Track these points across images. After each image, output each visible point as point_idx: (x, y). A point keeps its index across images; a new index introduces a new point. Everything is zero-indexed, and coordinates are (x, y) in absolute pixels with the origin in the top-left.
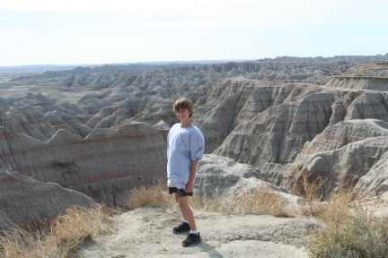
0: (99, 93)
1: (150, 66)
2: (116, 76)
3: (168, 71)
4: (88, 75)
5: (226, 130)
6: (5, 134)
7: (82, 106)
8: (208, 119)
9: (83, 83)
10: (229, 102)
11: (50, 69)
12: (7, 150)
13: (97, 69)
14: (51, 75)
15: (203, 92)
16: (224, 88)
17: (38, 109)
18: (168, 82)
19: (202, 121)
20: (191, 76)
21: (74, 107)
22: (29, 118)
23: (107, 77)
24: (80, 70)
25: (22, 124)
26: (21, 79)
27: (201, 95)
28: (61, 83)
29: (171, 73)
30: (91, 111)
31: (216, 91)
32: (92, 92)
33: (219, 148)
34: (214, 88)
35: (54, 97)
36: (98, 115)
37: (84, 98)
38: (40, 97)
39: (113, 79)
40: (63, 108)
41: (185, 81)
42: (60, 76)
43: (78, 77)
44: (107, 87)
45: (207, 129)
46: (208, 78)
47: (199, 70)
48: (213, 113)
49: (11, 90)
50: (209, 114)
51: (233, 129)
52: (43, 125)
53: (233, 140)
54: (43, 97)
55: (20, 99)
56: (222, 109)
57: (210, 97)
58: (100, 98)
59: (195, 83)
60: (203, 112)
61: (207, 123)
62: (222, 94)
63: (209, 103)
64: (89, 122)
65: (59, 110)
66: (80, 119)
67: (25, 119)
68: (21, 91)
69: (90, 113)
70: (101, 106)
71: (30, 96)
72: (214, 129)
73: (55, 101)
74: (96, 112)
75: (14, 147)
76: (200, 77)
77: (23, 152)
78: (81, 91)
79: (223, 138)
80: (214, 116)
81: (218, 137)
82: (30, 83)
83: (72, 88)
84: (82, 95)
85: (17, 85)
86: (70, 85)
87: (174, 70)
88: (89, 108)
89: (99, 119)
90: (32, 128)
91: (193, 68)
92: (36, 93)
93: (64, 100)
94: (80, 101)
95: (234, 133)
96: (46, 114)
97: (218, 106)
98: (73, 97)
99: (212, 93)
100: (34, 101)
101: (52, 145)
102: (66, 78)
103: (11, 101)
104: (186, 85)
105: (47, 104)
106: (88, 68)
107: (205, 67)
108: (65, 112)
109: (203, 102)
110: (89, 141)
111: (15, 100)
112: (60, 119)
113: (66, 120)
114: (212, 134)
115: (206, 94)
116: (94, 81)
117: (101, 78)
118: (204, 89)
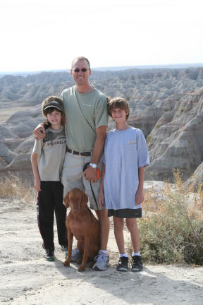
1: (102, 73)
3: (125, 79)
4: (20, 86)
7: (10, 127)
8: (175, 142)
9: (12, 97)
13: (32, 78)
15: (168, 107)
16: (197, 101)
18: (125, 94)
19: (167, 145)
20: (156, 85)
23: (44, 88)
24: (9, 79)
27: (166, 110)
29: (129, 82)
30: (23, 134)
31: (185, 105)
32: (24, 109)
33: (189, 180)
34: (183, 100)
37: (13, 117)
41: (148, 93)
46: (179, 88)
47: (168, 77)
48: (181, 134)
50: (176, 135)
56: (193, 128)
57: (178, 113)
59: (162, 94)
60: (168, 132)
61: (173, 148)
62: (194, 109)
63: (176, 120)
64: (19, 148)
66: (9, 145)
69: (21, 137)
72: (182, 155)
74: (28, 135)
78: (10, 107)
80: (183, 138)
81: (188, 167)
84: (11, 112)
87: (133, 78)
88: (19, 130)
91: (160, 75)
94: (8, 121)
97: (188, 124)
98: (0, 116)
99: (181, 108)
104: (149, 97)
106: (20, 77)
107: (176, 73)
109: (169, 119)
110: (12, 169)
115: (172, 108)
116: (28, 94)
117: (36, 89)
118: (170, 101)
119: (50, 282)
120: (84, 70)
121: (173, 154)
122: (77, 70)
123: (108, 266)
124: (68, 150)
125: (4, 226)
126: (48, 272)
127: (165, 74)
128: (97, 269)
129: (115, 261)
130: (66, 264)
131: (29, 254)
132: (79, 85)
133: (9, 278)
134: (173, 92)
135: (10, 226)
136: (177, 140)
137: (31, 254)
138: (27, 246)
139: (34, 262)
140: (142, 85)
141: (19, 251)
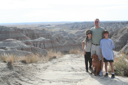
0: (82, 31)
2: (88, 25)
3: (105, 24)
4: (79, 25)
5: (124, 45)
6: (51, 42)
7: (76, 35)
8: (117, 41)
9: (77, 28)
10: (125, 35)
11: (67, 23)
12: (51, 46)
13: (82, 23)
14: (67, 24)
16: (124, 30)
17: (62, 35)
18: (105, 28)
19: (115, 41)
20: (113, 26)
21: (74, 35)
22: (59, 37)
23: (85, 26)
24: (76, 23)
25: (57, 39)
26: (58, 26)
27: (116, 32)
28: (70, 27)
29: (106, 25)
30: (79, 36)
31: (121, 31)
32: (80, 31)
33: (121, 51)
34: (120, 30)
35: (68, 31)
36: (81, 38)
37: (77, 32)
38: (63, 31)
39: (86, 26)
40: (70, 35)
41: (111, 28)
42: (70, 25)
43: (76, 25)
44: (84, 29)
45: (117, 44)
46: (119, 27)
47: (116, 24)
48: (119, 39)
49: (55, 29)
50: (118, 39)
51: (126, 44)
52: (63, 40)
53: (125, 48)
54: (64, 31)
55: (57, 32)
56: (123, 37)
57: (119, 33)
58: (82, 32)
59: (115, 28)
60: (116, 38)
61: (117, 42)
62: (123, 32)
63: (118, 35)
64: (78, 40)
65: (69, 36)
66: (75, 39)
67: (58, 38)
68: (58, 29)
70: (82, 35)
71: (60, 31)
72: (119, 44)
73: (68, 33)
75: (53, 45)
76: (116, 26)
77: (56, 47)
78: (76, 30)
79: (122, 47)
80: (120, 40)
81: (121, 47)
82: (61, 27)
83: (73, 29)
84: (76, 31)
85: (57, 27)
86: (73, 28)
88: (78, 36)
89: (81, 39)
90: (60, 41)
91: (114, 23)
92: (62, 30)
93: (70, 33)
94: (75, 33)
95: (126, 46)
96: (65, 37)
97: (121, 36)
98: (73, 32)
99: (119, 32)
100: (61, 33)
101: (65, 46)
102: (72, 26)
103: (54, 32)
104: (111, 29)
105: (65, 34)
107: (118, 23)
108: (71, 36)
109: (116, 35)
110: (76, 45)
111: (56, 32)
112: (69, 38)
113: (71, 39)
114: (118, 46)
115: (117, 32)
116: (80, 27)
117: (83, 26)
118: (117, 30)
119: (87, 78)
120: (97, 22)
121: (117, 43)
122: (95, 22)
123: (102, 75)
124: (92, 43)
125: (75, 61)
126: (86, 75)
127: (116, 23)
128: (100, 76)
129: (104, 74)
130: (91, 74)
131: (81, 70)
132: (96, 26)
133: (76, 76)
134: (117, 28)
135: (77, 62)
136: (118, 40)
137: (82, 70)
138: (81, 68)
139: (83, 72)
140: (110, 26)
141: (79, 69)
